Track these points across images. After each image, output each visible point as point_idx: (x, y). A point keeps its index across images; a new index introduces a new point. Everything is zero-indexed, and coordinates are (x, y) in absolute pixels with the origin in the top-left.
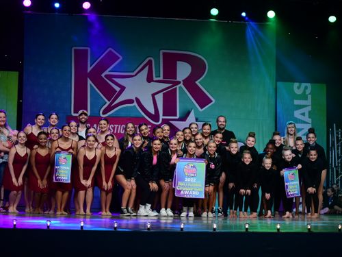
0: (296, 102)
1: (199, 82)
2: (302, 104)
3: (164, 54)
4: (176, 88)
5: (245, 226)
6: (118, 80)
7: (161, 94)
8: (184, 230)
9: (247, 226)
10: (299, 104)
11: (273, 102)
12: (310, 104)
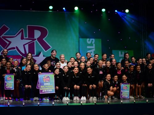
0: (88, 47)
1: (45, 39)
2: (91, 48)
3: (28, 27)
4: (34, 42)
5: (66, 103)
6: (8, 39)
7: (27, 45)
8: (40, 105)
9: (68, 103)
10: (89, 48)
11: (78, 47)
12: (94, 48)
